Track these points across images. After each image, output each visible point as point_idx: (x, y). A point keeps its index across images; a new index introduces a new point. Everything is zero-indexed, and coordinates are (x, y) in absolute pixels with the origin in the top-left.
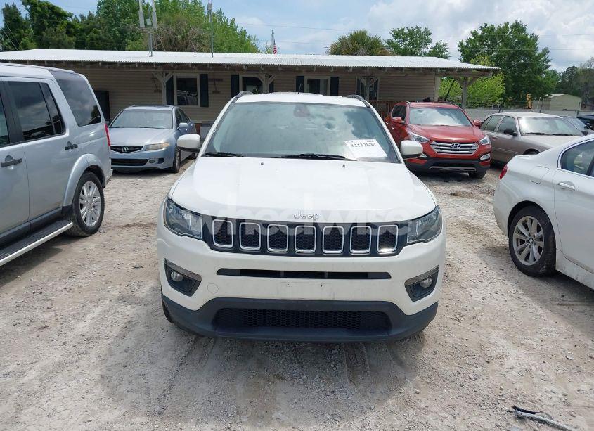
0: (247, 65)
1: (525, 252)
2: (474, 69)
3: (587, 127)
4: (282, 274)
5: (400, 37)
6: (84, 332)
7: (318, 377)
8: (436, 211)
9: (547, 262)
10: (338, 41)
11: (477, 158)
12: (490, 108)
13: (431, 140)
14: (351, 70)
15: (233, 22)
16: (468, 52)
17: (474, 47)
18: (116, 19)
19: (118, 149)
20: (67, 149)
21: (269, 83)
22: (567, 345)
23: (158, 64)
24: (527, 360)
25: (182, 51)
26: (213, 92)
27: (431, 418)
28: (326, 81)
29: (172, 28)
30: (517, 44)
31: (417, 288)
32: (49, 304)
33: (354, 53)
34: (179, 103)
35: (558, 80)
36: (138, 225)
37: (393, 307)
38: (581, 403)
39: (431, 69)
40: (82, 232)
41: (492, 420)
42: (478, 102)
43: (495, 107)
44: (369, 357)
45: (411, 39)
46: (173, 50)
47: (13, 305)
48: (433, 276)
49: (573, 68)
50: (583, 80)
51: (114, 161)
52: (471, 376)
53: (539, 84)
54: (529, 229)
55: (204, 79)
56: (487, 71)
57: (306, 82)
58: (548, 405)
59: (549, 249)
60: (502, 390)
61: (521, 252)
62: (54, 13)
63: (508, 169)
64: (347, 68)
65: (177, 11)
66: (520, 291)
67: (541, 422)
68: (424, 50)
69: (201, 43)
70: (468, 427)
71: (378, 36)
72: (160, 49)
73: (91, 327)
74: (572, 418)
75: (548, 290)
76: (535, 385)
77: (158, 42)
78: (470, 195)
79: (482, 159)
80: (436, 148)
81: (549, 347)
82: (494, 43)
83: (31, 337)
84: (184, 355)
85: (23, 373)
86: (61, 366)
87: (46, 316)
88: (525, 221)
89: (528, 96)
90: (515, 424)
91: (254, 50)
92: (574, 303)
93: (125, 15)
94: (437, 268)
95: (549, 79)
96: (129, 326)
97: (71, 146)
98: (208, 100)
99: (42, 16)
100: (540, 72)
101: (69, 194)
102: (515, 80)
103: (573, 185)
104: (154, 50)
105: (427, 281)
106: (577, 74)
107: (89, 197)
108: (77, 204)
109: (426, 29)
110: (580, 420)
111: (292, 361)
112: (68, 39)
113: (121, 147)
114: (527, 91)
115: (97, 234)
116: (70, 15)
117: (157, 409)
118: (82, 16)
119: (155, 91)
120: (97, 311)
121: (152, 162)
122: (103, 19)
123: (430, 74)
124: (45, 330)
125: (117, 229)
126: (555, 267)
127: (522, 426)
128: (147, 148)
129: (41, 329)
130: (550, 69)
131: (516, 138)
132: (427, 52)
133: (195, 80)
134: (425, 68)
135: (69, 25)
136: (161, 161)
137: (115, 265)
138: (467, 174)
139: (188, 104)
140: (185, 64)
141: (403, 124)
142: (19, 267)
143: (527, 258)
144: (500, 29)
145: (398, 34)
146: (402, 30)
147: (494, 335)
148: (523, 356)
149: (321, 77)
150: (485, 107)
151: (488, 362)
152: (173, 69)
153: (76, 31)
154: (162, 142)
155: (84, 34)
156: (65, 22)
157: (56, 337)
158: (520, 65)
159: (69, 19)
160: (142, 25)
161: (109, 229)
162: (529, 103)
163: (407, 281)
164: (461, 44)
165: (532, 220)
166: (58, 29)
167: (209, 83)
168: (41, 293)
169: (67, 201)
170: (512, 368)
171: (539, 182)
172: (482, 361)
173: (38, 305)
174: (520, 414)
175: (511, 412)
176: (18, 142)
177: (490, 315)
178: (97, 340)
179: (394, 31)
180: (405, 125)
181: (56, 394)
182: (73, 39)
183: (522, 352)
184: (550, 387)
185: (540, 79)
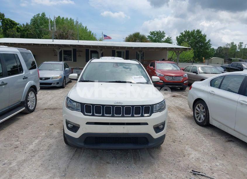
0: (92, 46)
1: (199, 117)
2: (181, 48)
3: (225, 71)
4: (110, 124)
5: (153, 35)
6: (33, 149)
7: (122, 162)
8: (164, 101)
9: (207, 121)
10: (128, 36)
11: (183, 82)
12: (189, 62)
13: (165, 75)
14: (134, 48)
15: (86, 28)
16: (180, 41)
17: (182, 39)
18: (38, 26)
19: (41, 79)
20: (24, 79)
21: (101, 53)
22: (212, 150)
23: (56, 45)
24: (198, 155)
25: (65, 39)
26: (79, 56)
27: (163, 175)
28: (124, 52)
29: (61, 30)
30: (198, 38)
31: (157, 129)
32: (17, 139)
33: (135, 41)
34: (64, 60)
35: (215, 52)
36: (50, 109)
37: (149, 135)
38: (216, 169)
39: (165, 48)
40: (28, 111)
41: (184, 175)
42: (184, 60)
43: (191, 62)
44: (141, 155)
45: (157, 35)
46: (62, 39)
47: (3, 139)
48: (163, 124)
49: (221, 47)
50: (224, 52)
51: (41, 84)
52: (178, 161)
53: (207, 53)
54: (200, 108)
55: (75, 51)
56: (186, 49)
57: (116, 52)
58: (205, 170)
59: (207, 116)
60: (189, 165)
61: (197, 117)
62: (12, 23)
63: (192, 86)
64: (132, 47)
65: (63, 23)
66: (197, 132)
67: (202, 175)
68: (162, 40)
69: (73, 36)
70: (176, 178)
71: (144, 35)
72: (57, 39)
73: (35, 147)
74: (213, 174)
75: (207, 131)
76: (200, 163)
77: (56, 36)
78: (180, 97)
79: (184, 82)
80: (167, 79)
81: (206, 151)
82: (189, 37)
83: (12, 151)
84: (72, 156)
85: (10, 164)
86: (25, 161)
87: (17, 143)
88: (199, 106)
89: (203, 58)
90: (193, 177)
91: (95, 39)
92: (216, 135)
93: (42, 24)
94: (165, 122)
95: (211, 51)
96: (50, 146)
97: (25, 78)
98: (76, 59)
99: (7, 24)
100: (207, 49)
101: (24, 97)
102: (198, 52)
103: (214, 92)
104: (54, 39)
105: (161, 126)
106: (222, 49)
107: (31, 98)
108: (27, 101)
109: (163, 32)
110: (215, 175)
111: (113, 158)
112: (17, 33)
113: (42, 78)
114: (203, 56)
115: (34, 112)
116: (19, 24)
117: (63, 174)
118: (23, 25)
119: (54, 55)
120: (37, 141)
121: (54, 84)
122: (32, 26)
123: (164, 50)
124: (17, 148)
125: (42, 110)
126: (209, 122)
127: (195, 177)
128: (52, 78)
129: (15, 148)
130: (212, 47)
131: (197, 75)
132: (164, 40)
133: (71, 51)
134: (162, 48)
135: (18, 28)
136: (58, 83)
137: (43, 124)
138: (179, 88)
139: (68, 61)
140: (67, 45)
141: (154, 69)
142: (4, 125)
143: (200, 120)
144: (191, 32)
145: (152, 33)
146: (154, 32)
147: (187, 147)
148: (197, 154)
149: (122, 51)
150: (187, 62)
151: (184, 156)
152: (62, 47)
153: (21, 30)
154: (58, 76)
155: (24, 32)
156: (16, 27)
157: (22, 150)
158: (200, 46)
159: (18, 26)
160: (50, 29)
161: (38, 110)
162: (204, 61)
163: (154, 126)
164: (177, 38)
165: (201, 105)
166: (13, 29)
167: (77, 52)
168: (14, 135)
169: (23, 99)
170: (193, 158)
171: (203, 91)
172: (182, 156)
173: (13, 139)
174: (194, 173)
175: (191, 172)
176: (6, 76)
177: (186, 140)
178: (38, 151)
179: (151, 32)
180: (154, 70)
181: (24, 170)
182: (19, 34)
183: (196, 153)
184: (205, 164)
185: (208, 51)
